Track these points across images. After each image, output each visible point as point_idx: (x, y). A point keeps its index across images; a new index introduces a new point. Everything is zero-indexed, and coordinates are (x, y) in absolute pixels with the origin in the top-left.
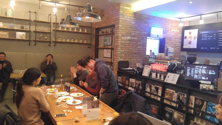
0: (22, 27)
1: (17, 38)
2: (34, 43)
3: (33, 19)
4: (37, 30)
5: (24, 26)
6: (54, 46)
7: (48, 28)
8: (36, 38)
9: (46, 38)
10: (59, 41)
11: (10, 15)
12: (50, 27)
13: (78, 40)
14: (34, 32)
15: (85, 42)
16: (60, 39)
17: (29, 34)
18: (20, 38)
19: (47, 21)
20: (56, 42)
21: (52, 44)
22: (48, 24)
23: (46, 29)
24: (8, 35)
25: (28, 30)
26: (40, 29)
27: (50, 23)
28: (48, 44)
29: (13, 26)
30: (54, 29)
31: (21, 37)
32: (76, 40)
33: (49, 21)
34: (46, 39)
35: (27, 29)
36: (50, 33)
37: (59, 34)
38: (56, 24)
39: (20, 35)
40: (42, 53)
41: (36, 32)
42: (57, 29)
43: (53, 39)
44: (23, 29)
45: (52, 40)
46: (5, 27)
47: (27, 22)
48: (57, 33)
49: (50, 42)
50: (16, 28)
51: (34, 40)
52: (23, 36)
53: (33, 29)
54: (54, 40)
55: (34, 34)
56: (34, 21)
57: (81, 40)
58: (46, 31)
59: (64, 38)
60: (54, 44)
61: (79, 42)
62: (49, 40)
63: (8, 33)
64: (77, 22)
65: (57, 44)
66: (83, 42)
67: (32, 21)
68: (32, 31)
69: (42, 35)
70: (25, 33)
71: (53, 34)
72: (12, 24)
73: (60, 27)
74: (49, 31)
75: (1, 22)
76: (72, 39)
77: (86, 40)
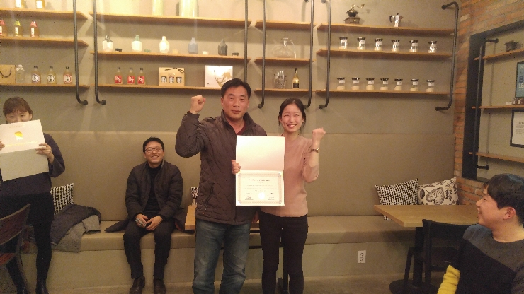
0: (224, 50)
1: (207, 87)
2: (257, 101)
3: (254, 19)
4: (267, 57)
5: (227, 44)
6: (321, 107)
7: (303, 51)
8: (263, 86)
9: (297, 81)
10: (341, 89)
11: (187, 13)
12: (311, 44)
13: (403, 86)
14: (258, 62)
15: (429, 90)
16: (341, 85)
17: (241, 71)
18: (217, 87)
19: (300, 22)
20: (327, 95)
21: (315, 103)
22: (300, 31)
23: (294, 52)
24: (183, 76)
25: (241, 56)
26: (277, 50)
27: (307, 29)
29: (197, 46)
30: (324, 48)
31: (219, 83)
32: (398, 83)
33: (303, 20)
34: (296, 86)
35: (237, 54)
36: (307, 64)
37: (339, 67)
38: (330, 31)
39: (217, 75)
41: (263, 63)
42: (333, 48)
43: (319, 86)
44: (226, 55)
45: (314, 89)
46: (176, 53)
47: (239, 32)
48: (334, 62)
49: (308, 94)
50: (205, 54)
51: (258, 89)
53: (255, 52)
54: (324, 89)
55: (258, 70)
56: (259, 26)
57: (414, 83)
58: (297, 57)
59: (355, 79)
60: (323, 102)
61: (406, 91)
62: (306, 90)
63: (183, 69)
64: (401, 17)
65: (331, 101)
66: (422, 91)
67: (253, 24)
68: (252, 61)
69: (281, 73)
70: (231, 68)
71: (318, 68)
72: (193, 42)
73: (342, 41)
74: (307, 58)
75: (164, 38)
76: (384, 82)
77: (433, 81)
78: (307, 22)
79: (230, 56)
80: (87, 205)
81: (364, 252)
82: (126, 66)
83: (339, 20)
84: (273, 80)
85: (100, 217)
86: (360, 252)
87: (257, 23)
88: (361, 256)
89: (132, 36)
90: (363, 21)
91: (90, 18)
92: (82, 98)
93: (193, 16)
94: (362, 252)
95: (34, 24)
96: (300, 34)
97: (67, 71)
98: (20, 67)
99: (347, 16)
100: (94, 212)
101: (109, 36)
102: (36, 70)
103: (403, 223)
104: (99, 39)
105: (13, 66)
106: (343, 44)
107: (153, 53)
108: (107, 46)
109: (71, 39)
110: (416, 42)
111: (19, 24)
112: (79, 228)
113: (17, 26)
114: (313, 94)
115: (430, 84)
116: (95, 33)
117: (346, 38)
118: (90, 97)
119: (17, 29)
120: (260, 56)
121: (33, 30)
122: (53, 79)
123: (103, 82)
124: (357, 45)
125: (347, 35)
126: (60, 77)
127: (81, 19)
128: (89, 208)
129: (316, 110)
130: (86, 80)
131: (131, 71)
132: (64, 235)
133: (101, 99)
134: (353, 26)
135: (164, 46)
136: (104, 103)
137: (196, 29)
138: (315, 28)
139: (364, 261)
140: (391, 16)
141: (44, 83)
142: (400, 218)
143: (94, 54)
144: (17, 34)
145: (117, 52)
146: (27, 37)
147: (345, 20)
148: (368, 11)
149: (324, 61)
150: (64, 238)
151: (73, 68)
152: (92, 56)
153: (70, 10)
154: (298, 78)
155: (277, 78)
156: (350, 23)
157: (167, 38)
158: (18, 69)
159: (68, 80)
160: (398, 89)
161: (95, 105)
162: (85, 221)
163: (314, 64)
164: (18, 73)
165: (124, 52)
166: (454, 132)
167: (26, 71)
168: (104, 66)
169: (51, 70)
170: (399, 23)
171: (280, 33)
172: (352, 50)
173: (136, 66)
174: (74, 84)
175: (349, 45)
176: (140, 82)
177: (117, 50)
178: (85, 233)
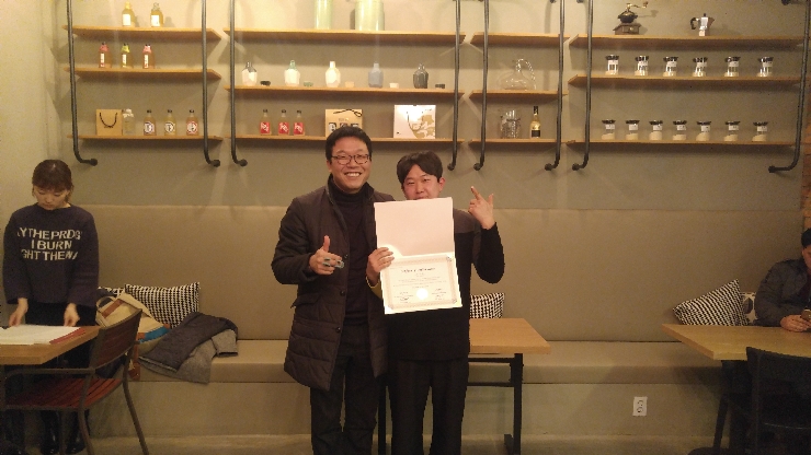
0: (423, 80)
1: (396, 137)
2: (473, 159)
3: (471, 28)
4: (489, 90)
5: (429, 71)
6: (575, 168)
7: (547, 79)
8: (483, 135)
9: (537, 126)
10: (608, 138)
11: (368, 24)
12: (561, 68)
13: (710, 132)
14: (476, 98)
15: (758, 139)
16: (609, 131)
17: (449, 112)
18: (411, 137)
19: (541, 33)
20: (586, 149)
21: (567, 161)
22: (543, 47)
24: (360, 121)
25: (449, 89)
26: (505, 79)
27: (553, 44)
28: (547, 159)
29: (381, 77)
30: (581, 74)
31: (415, 131)
32: (703, 128)
33: (548, 30)
34: (537, 133)
35: (443, 86)
36: (554, 100)
37: (605, 104)
38: (590, 46)
39: (412, 121)
40: (510, 212)
41: (483, 99)
42: (596, 74)
43: (572, 134)
44: (426, 87)
45: (564, 139)
46: (350, 86)
47: (447, 52)
48: (596, 96)
49: (553, 148)
50: (394, 87)
51: (474, 140)
52: (426, 125)
54: (580, 138)
55: (475, 111)
56: (478, 41)
57: (731, 128)
58: (538, 89)
59: (632, 122)
60: (579, 160)
61: (717, 140)
62: (552, 140)
63: (360, 111)
64: (711, 20)
65: (593, 159)
66: (745, 141)
67: (468, 40)
68: (466, 97)
69: (512, 114)
70: (433, 107)
71: (571, 105)
72: (376, 68)
73: (611, 62)
74: (553, 90)
75: (332, 64)
76: (679, 127)
77: (765, 124)
78: (554, 33)
79: (431, 89)
80: (217, 314)
81: (645, 399)
82: (275, 107)
83: (605, 28)
84: (499, 125)
85: (237, 333)
86: (637, 399)
87: (475, 37)
88: (640, 405)
89: (284, 62)
90: (645, 30)
91: (225, 37)
92: (212, 156)
93: (377, 30)
94: (640, 398)
95: (148, 48)
96: (543, 52)
97: (192, 115)
98: (129, 113)
99: (619, 22)
100: (228, 325)
101: (253, 63)
102: (149, 115)
103: (711, 353)
104: (237, 68)
105: (119, 111)
106: (612, 67)
107: (317, 87)
108: (249, 78)
109: (198, 68)
110: (736, 59)
111: (128, 50)
112: (207, 347)
113: (125, 53)
114: (564, 146)
115: (759, 129)
116: (231, 59)
117: (616, 58)
118: (223, 154)
119: (125, 56)
120: (478, 89)
121: (146, 57)
122: (172, 127)
123: (242, 133)
124: (634, 68)
125: (618, 53)
126: (181, 125)
127: (213, 39)
128: (221, 319)
129: (568, 171)
130: (217, 129)
131: (283, 115)
132: (187, 357)
133: (239, 158)
134: (629, 38)
135: (333, 77)
136: (244, 163)
137: (377, 50)
138: (567, 43)
139: (644, 414)
140: (694, 19)
141: (160, 135)
142: (707, 345)
143: (230, 90)
144: (124, 65)
145: (264, 87)
146: (138, 69)
147: (615, 30)
148: (654, 13)
149: (580, 94)
150: (188, 362)
151: (199, 112)
152: (227, 93)
153: (197, 27)
154: (538, 120)
155: (505, 121)
156: (625, 33)
157: (337, 65)
158: (125, 115)
159: (193, 129)
160: (703, 137)
161: (231, 166)
162: (214, 338)
163: (566, 99)
164: (126, 121)
165: (273, 86)
166: (802, 207)
167: (137, 118)
168: (243, 107)
169: (170, 115)
170: (707, 31)
171: (510, 53)
172: (627, 75)
173: (292, 107)
174: (202, 134)
175: (620, 68)
176: (298, 132)
177: (264, 83)
178: (216, 355)
